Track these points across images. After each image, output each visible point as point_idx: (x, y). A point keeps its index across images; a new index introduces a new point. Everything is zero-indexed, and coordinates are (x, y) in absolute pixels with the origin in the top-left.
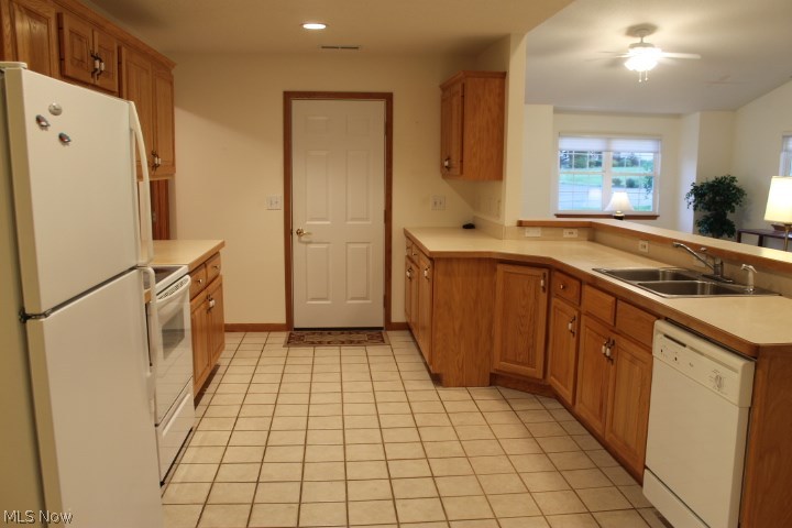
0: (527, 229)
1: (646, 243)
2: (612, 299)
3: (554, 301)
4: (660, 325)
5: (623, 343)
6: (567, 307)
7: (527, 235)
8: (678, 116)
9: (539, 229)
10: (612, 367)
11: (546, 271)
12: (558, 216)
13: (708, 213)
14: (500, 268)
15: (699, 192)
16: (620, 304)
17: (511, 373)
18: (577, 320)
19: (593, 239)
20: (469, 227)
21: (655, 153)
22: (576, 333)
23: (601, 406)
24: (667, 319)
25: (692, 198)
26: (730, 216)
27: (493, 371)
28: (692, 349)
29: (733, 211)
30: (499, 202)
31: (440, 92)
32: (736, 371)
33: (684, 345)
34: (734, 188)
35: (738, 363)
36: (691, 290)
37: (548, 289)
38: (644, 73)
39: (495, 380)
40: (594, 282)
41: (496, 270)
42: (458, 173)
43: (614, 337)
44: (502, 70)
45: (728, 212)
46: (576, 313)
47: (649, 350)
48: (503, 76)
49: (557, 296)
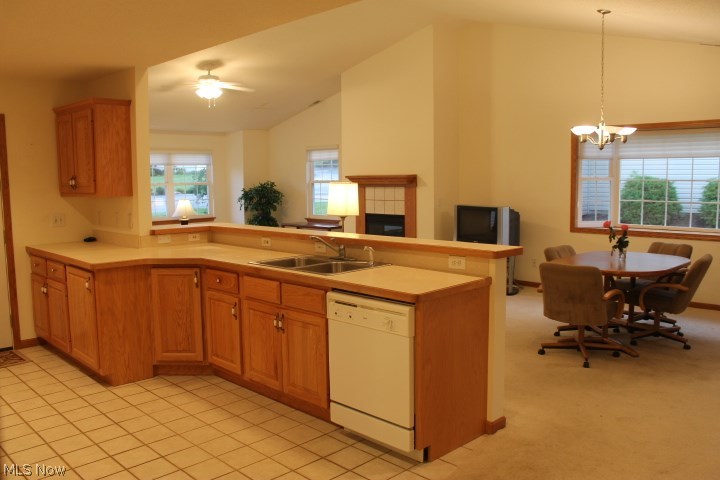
0: (159, 237)
1: (269, 239)
2: (276, 284)
3: (208, 294)
4: (330, 295)
5: (293, 315)
6: (226, 297)
7: (160, 242)
8: (224, 134)
9: (169, 236)
10: (284, 336)
11: (198, 270)
12: (155, 223)
13: (255, 212)
14: (154, 272)
15: (247, 196)
16: (285, 286)
17: (175, 362)
18: (238, 305)
19: (212, 241)
20: (90, 240)
21: (208, 165)
22: (239, 316)
23: (276, 367)
24: (334, 290)
25: (243, 201)
26: (273, 214)
27: (155, 363)
28: (362, 307)
29: (275, 210)
30: (130, 214)
31: (53, 115)
32: (404, 315)
33: (355, 306)
34: (275, 192)
35: (406, 309)
36: (328, 269)
37: (200, 285)
38: (212, 100)
39: (159, 370)
40: (254, 273)
41: (150, 274)
42: (92, 191)
43: (283, 312)
44: (127, 99)
45: (272, 211)
46: (237, 300)
47: (324, 316)
48: (128, 104)
49: (210, 289)
